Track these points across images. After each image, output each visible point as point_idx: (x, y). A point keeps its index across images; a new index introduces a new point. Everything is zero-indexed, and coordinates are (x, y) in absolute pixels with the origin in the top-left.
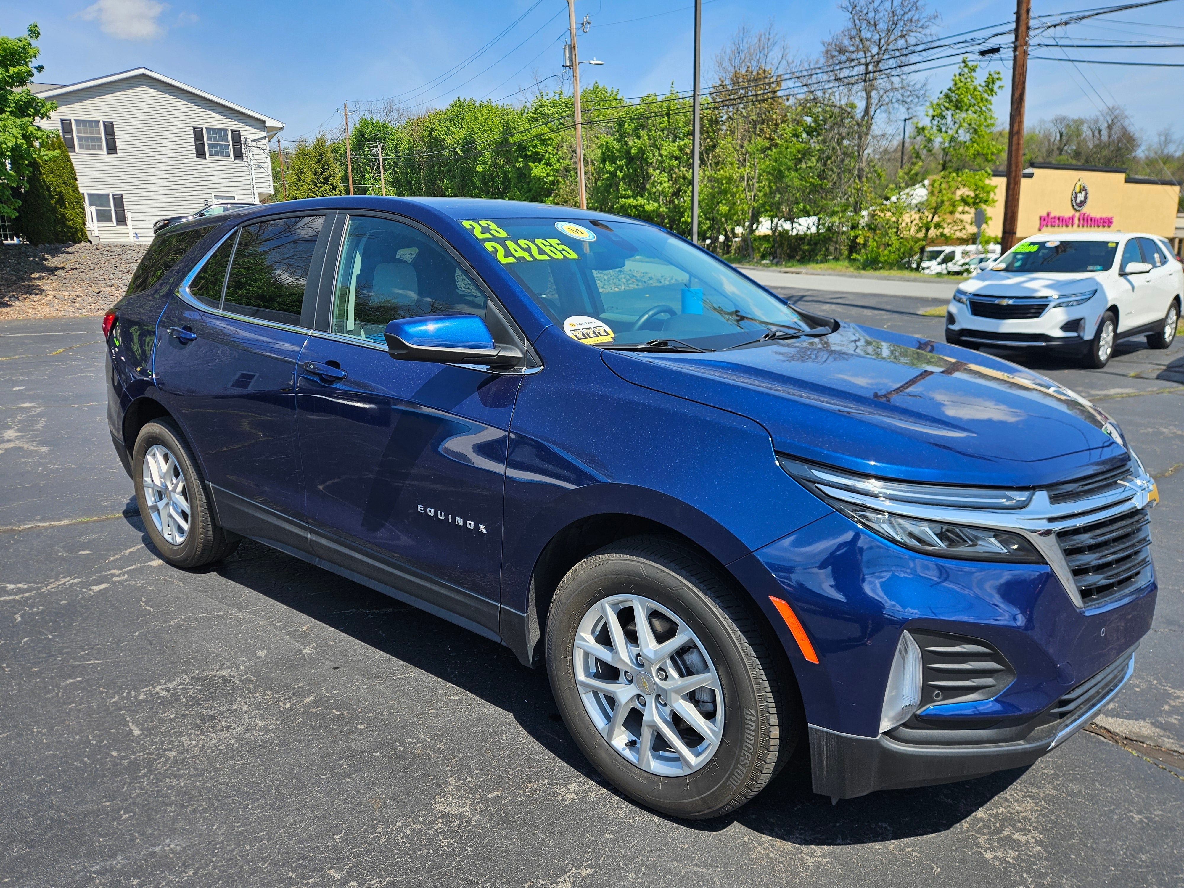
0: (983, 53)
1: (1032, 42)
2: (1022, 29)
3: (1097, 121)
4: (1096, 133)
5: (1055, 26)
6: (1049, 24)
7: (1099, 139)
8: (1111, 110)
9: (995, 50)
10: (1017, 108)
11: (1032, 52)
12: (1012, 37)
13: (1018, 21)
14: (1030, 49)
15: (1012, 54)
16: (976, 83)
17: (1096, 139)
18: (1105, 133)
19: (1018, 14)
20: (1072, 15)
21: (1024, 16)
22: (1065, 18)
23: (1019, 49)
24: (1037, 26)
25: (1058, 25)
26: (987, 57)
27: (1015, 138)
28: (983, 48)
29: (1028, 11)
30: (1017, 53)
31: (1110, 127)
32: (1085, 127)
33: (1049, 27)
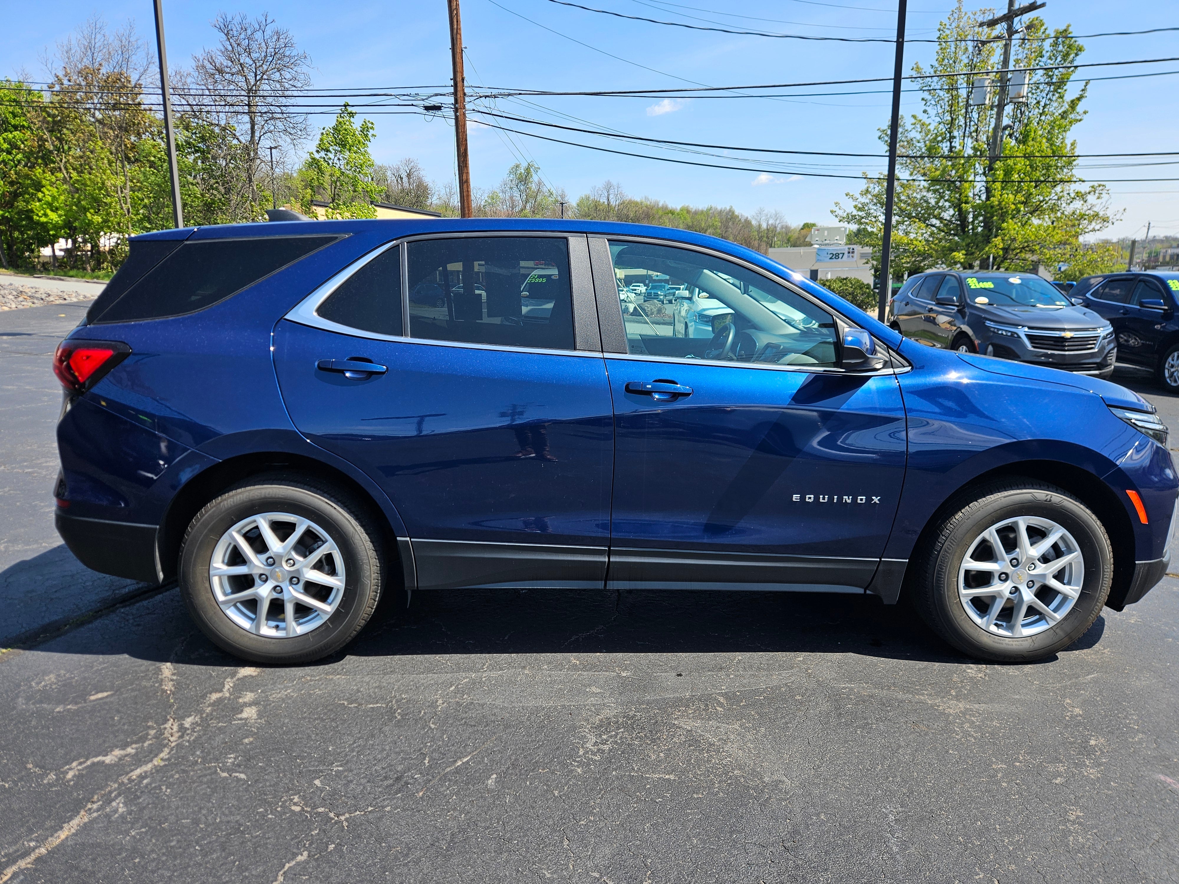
0: (427, 108)
1: (468, 106)
2: (460, 94)
3: (398, 170)
4: (399, 179)
5: (486, 97)
6: (481, 95)
7: (402, 186)
8: (408, 161)
9: (438, 108)
10: (464, 161)
11: (469, 116)
12: (452, 100)
13: (455, 86)
14: (467, 112)
15: (453, 113)
16: (354, 127)
17: (399, 185)
18: (405, 179)
19: (455, 79)
20: (500, 91)
21: (459, 84)
22: (495, 92)
23: (459, 110)
24: (470, 94)
25: (488, 96)
26: (431, 112)
27: (465, 186)
28: (427, 103)
29: (463, 80)
30: (458, 114)
31: (409, 176)
32: (389, 173)
33: (481, 97)
